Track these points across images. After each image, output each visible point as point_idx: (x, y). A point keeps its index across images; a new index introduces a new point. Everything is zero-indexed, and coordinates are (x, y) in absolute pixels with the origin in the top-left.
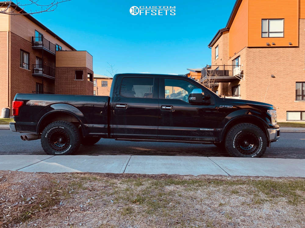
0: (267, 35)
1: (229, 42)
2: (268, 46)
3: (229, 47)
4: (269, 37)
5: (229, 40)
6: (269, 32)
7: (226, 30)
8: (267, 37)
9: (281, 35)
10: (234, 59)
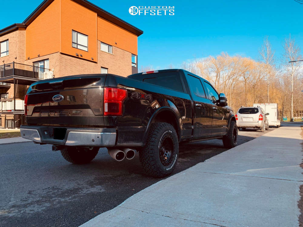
0: (75, 46)
1: (25, 40)
2: (77, 56)
3: (25, 46)
4: (77, 48)
5: (25, 38)
6: (77, 44)
7: (22, 26)
8: (75, 48)
9: (86, 49)
10: (37, 60)
